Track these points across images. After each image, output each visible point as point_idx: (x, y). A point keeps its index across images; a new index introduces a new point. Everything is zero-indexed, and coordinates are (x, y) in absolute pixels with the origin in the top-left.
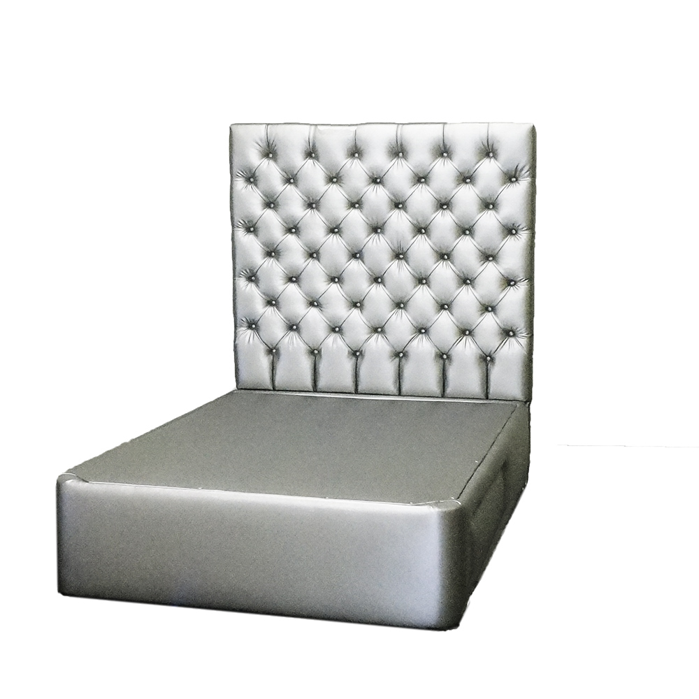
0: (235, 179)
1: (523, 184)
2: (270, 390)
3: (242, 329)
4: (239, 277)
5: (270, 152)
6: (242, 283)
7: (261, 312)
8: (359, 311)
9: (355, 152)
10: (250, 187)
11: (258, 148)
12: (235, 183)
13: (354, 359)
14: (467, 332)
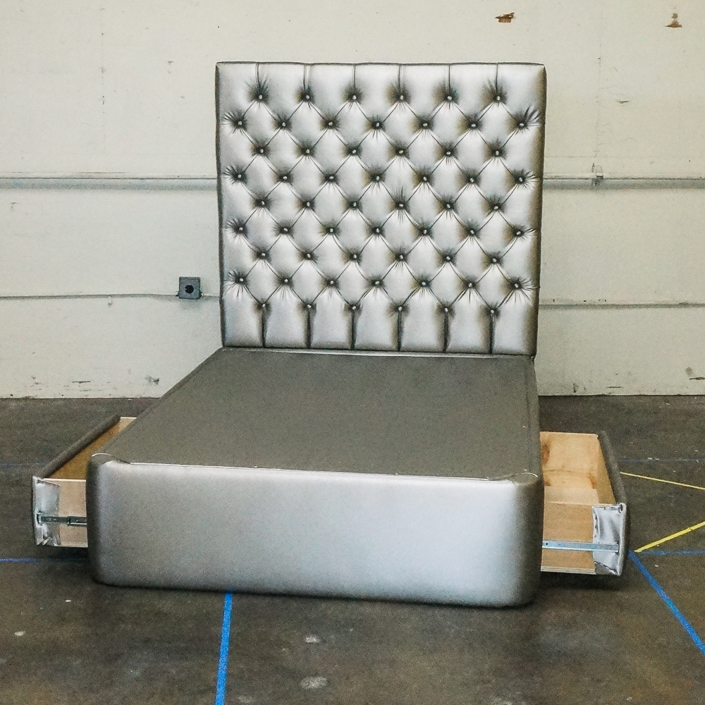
0: (221, 122)
1: (532, 130)
2: (259, 347)
3: (229, 284)
4: (226, 228)
5: (260, 93)
6: (229, 234)
7: (251, 266)
8: (357, 264)
9: (354, 94)
10: (238, 131)
11: (248, 89)
12: (222, 127)
13: (350, 315)
14: (470, 285)
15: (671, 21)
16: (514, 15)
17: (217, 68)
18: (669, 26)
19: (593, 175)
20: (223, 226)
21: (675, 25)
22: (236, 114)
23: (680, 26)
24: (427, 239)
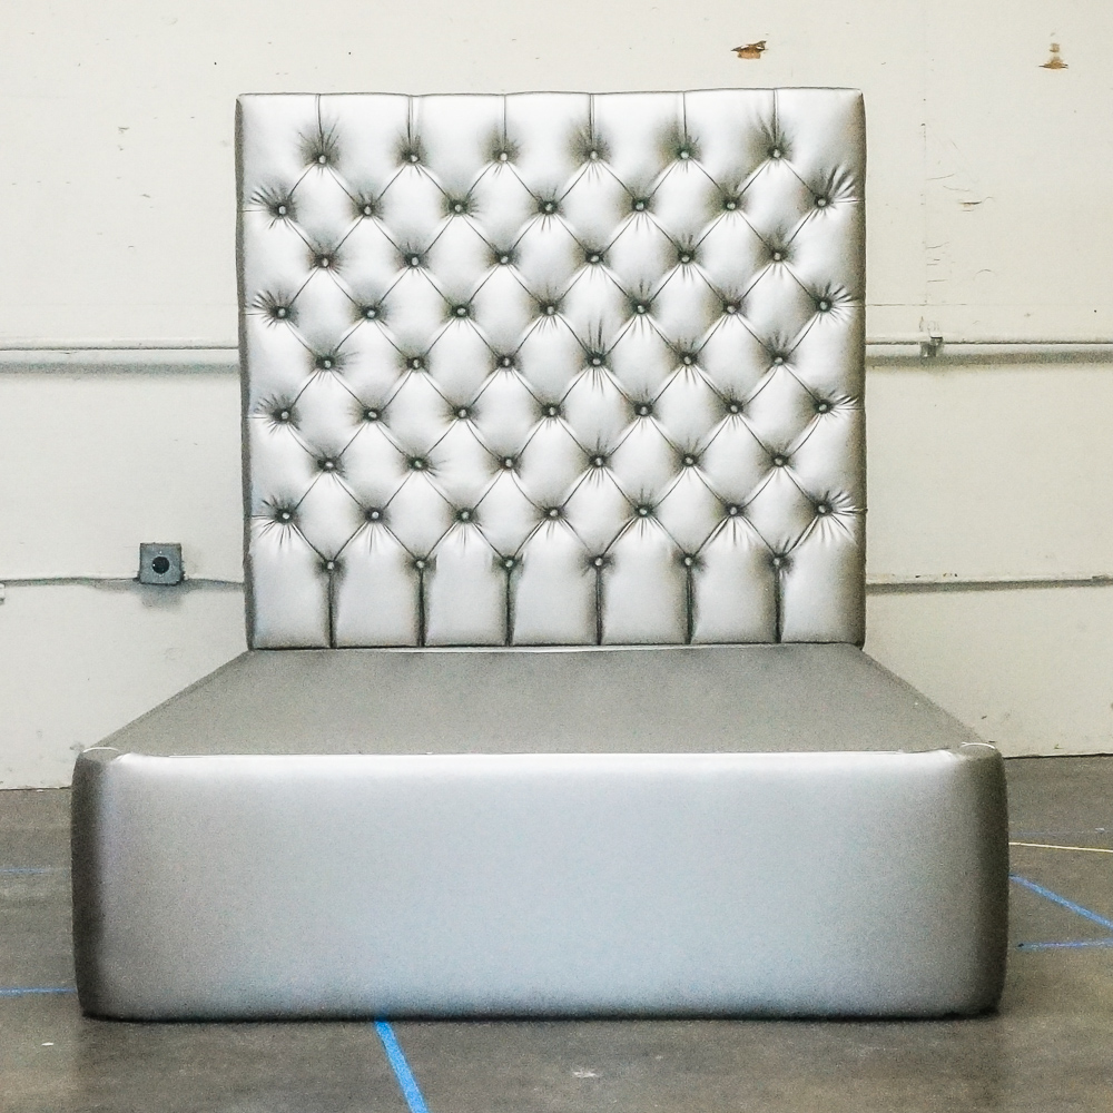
0: (247, 207)
1: (840, 210)
2: (323, 648)
3: (259, 524)
4: (256, 411)
5: (322, 151)
6: (261, 424)
7: (306, 487)
8: (514, 474)
9: (502, 149)
10: (280, 223)
11: (299, 142)
12: (247, 216)
13: (503, 575)
14: (733, 511)
15: (1048, 57)
16: (766, 46)
17: (239, 104)
18: (1045, 66)
19: (926, 337)
20: (251, 407)
21: (1055, 64)
22: (277, 190)
23: (1065, 66)
24: (649, 421)
